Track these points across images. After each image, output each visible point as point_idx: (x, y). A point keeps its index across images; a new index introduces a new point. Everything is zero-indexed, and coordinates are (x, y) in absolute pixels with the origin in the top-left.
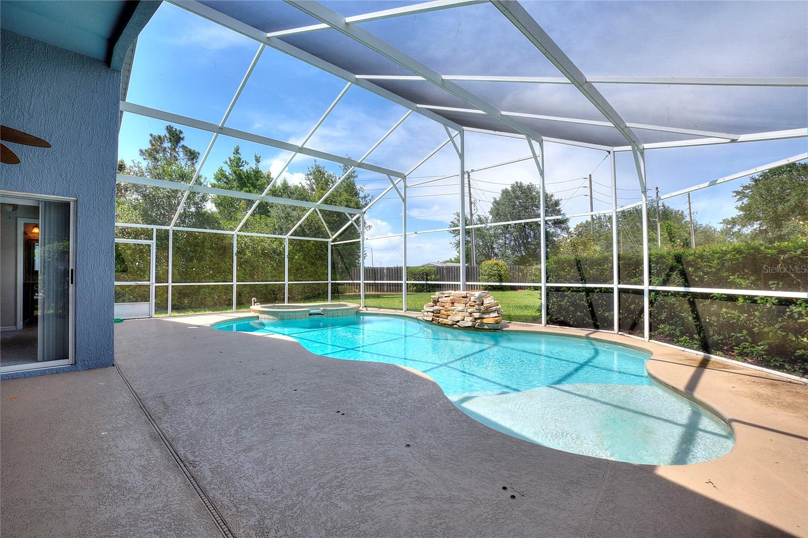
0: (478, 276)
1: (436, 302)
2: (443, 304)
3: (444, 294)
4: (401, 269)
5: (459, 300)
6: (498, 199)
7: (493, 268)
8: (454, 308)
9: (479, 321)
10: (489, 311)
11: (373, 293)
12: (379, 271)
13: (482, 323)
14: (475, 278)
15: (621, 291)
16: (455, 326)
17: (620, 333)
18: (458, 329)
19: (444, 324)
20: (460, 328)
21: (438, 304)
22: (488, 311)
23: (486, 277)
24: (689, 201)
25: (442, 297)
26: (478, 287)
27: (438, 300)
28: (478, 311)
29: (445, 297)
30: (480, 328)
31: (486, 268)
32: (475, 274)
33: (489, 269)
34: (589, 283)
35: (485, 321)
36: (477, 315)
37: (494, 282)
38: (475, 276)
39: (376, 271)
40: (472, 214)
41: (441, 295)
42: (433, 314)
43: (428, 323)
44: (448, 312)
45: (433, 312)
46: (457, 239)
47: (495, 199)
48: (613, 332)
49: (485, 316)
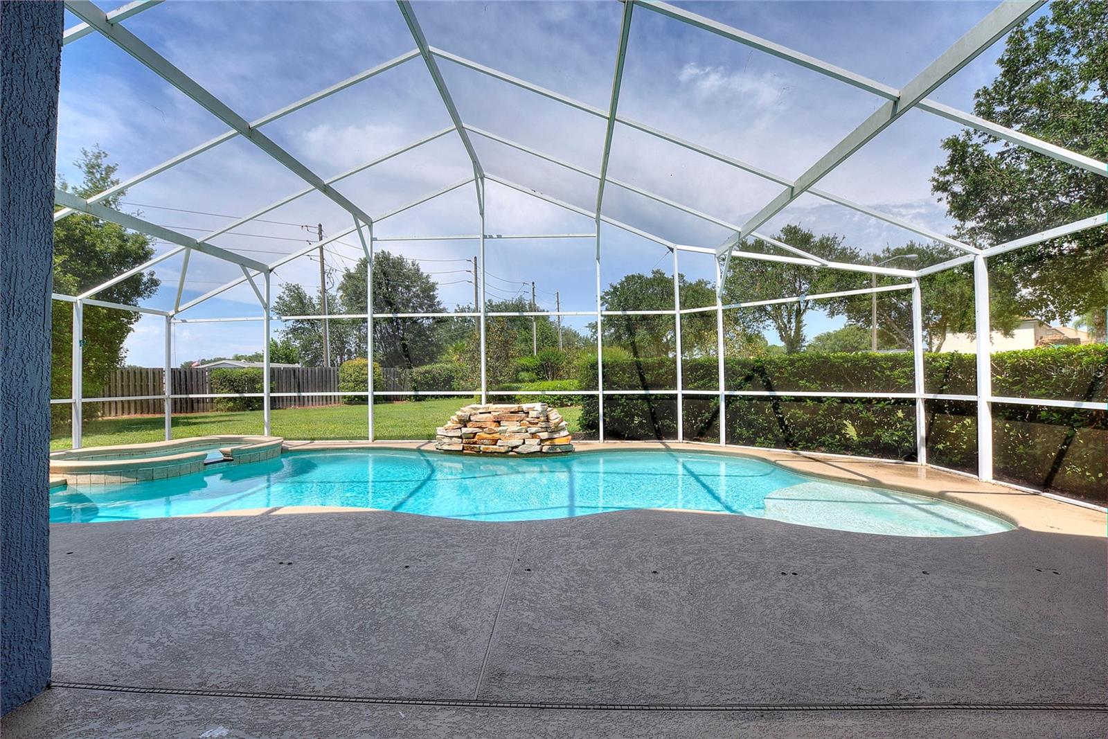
0: (336, 383)
1: (464, 422)
2: (479, 425)
3: (479, 409)
4: (161, 371)
5: (509, 417)
6: (352, 271)
7: (362, 372)
8: (500, 428)
9: (548, 443)
10: (560, 428)
11: (138, 416)
12: (151, 375)
13: (553, 446)
14: (332, 385)
15: (685, 397)
16: (510, 453)
17: (684, 441)
18: (518, 457)
19: (491, 452)
20: (520, 455)
21: (469, 424)
22: (558, 429)
23: (351, 384)
24: (558, 301)
25: (475, 414)
26: (337, 399)
27: (469, 418)
28: (543, 430)
29: (480, 413)
30: (551, 451)
31: (350, 371)
32: (332, 380)
33: (356, 373)
34: (651, 390)
35: (557, 442)
36: (545, 435)
37: (363, 391)
38: (332, 382)
39: (144, 375)
40: (325, 290)
41: (475, 412)
42: (461, 440)
43: (450, 454)
44: (494, 435)
45: (460, 437)
46: (287, 325)
47: (348, 270)
48: (677, 441)
49: (555, 436)
